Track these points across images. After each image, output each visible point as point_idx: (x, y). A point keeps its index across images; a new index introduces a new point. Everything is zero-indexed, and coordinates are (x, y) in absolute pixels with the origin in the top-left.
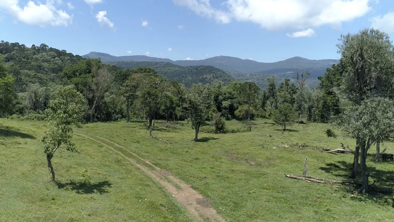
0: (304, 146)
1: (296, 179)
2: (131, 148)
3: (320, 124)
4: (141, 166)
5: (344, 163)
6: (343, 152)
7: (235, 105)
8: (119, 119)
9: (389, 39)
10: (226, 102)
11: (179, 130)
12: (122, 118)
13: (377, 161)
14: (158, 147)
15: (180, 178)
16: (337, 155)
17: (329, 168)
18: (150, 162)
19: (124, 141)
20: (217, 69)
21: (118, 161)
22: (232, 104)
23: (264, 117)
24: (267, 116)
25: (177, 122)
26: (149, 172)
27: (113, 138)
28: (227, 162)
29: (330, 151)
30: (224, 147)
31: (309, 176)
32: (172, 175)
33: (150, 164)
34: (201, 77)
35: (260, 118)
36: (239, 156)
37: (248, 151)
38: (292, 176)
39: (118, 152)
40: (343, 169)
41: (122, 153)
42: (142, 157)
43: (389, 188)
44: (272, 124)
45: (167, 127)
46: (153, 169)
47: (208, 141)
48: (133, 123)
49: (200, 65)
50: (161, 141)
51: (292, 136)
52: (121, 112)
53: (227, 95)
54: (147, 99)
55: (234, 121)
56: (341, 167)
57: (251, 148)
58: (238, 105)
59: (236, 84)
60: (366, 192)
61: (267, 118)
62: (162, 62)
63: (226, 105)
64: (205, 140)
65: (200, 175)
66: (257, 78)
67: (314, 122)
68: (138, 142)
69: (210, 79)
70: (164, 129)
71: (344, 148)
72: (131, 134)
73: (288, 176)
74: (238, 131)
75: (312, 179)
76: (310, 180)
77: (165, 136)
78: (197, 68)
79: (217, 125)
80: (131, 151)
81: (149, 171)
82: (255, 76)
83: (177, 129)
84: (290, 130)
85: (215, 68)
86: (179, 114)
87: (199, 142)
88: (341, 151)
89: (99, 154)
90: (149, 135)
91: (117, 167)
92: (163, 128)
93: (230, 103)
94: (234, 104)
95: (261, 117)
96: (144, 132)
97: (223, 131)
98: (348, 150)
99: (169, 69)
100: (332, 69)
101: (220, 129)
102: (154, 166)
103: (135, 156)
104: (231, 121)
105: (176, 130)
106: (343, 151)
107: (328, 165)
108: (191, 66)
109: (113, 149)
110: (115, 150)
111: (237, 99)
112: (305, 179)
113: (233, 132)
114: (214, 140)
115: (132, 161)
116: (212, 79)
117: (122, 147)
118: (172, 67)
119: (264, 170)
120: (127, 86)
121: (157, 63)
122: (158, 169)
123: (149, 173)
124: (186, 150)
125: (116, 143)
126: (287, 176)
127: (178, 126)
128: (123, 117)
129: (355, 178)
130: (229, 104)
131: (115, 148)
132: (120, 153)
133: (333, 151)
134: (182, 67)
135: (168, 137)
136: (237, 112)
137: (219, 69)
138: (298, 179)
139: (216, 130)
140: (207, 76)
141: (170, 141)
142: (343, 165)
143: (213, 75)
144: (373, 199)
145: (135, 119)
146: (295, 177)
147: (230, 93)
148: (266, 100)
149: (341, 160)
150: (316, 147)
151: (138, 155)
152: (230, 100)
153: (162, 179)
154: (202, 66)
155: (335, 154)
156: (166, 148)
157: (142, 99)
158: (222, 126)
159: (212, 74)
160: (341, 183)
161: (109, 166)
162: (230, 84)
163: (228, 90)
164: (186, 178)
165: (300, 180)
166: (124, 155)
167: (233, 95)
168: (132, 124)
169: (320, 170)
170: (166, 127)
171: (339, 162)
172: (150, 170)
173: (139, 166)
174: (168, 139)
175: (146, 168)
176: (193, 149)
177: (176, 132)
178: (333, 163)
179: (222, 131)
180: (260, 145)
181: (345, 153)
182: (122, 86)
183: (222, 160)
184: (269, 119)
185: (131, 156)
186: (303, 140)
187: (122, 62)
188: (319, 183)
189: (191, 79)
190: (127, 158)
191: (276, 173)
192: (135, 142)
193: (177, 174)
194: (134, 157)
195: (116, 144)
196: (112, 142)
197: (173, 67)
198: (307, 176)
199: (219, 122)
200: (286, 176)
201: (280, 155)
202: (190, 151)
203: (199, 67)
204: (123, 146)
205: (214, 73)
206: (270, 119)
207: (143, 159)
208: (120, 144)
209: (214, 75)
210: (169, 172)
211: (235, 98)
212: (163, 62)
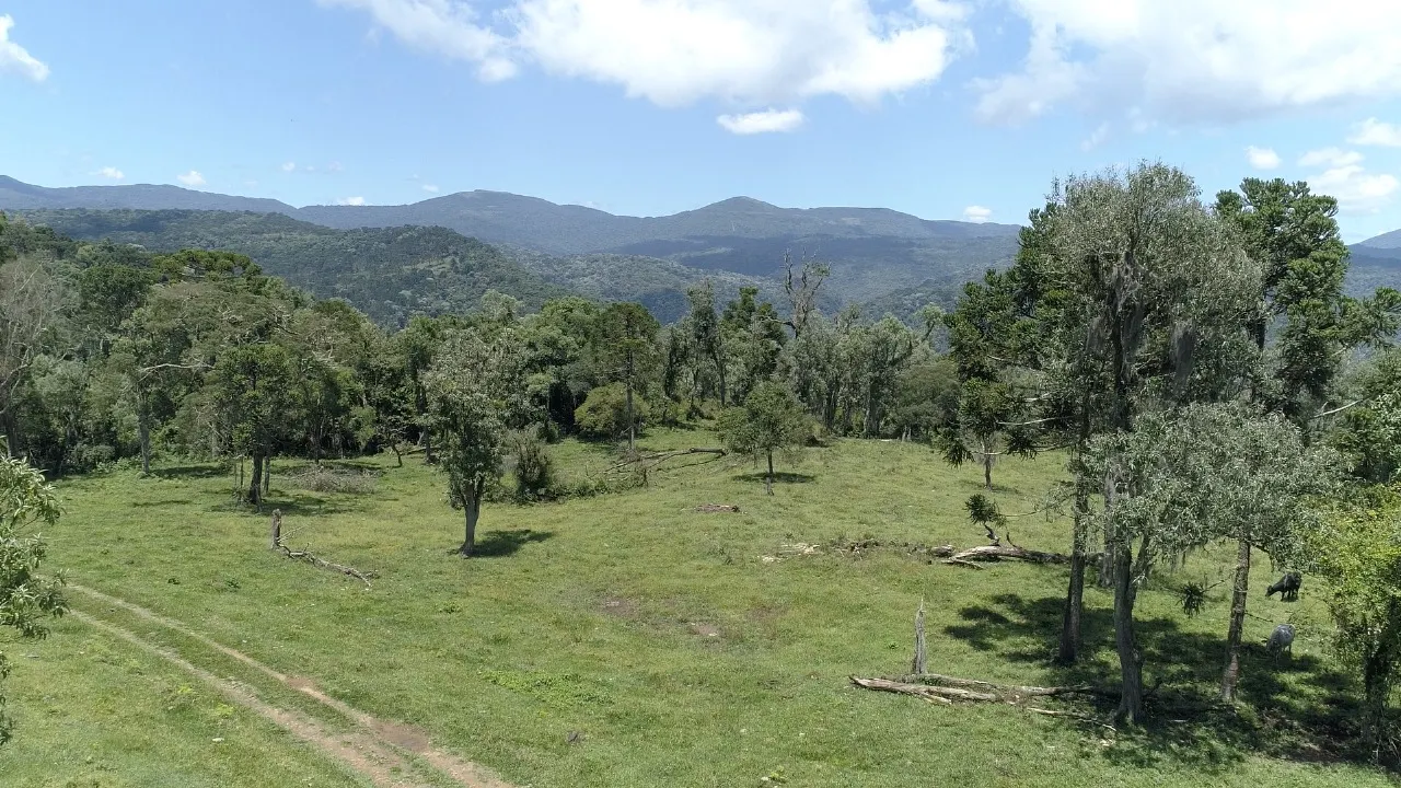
0: (865, 546)
1: (895, 692)
2: (214, 620)
3: (866, 442)
4: (287, 715)
5: (1013, 601)
6: (992, 557)
7: (574, 387)
8: (101, 465)
9: (1199, 198)
10: (540, 376)
11: (370, 500)
12: (114, 458)
13: (1108, 582)
14: (327, 600)
15: (476, 758)
16: (979, 568)
17: (977, 628)
18: (319, 688)
19: (172, 585)
20: (465, 240)
21: (182, 708)
22: (563, 384)
23: (672, 423)
24: (682, 419)
25: (353, 461)
26: (330, 741)
27: (119, 576)
28: (616, 639)
29: (954, 558)
30: (585, 569)
31: (936, 676)
32: (436, 744)
33: (318, 695)
34: (407, 269)
35: (658, 427)
36: (651, 605)
37: (678, 582)
38: (878, 682)
39: (161, 652)
40: (1019, 629)
41: (183, 655)
42: (279, 663)
43: (1185, 689)
44: (713, 451)
45: (319, 488)
46: (345, 723)
47: (516, 550)
48: (173, 482)
49: (402, 224)
50: (330, 568)
51: (799, 498)
52: (106, 431)
53: (543, 351)
54: (242, 389)
55: (571, 444)
56: (1009, 618)
57: (685, 568)
58: (586, 385)
59: (571, 310)
60: (1136, 721)
61: (683, 427)
62: (247, 212)
63: (539, 387)
64: (503, 545)
65: (550, 729)
66: (612, 272)
67: (845, 435)
68: (234, 586)
69: (443, 275)
70: (310, 500)
71: (997, 545)
72: (186, 543)
73: (863, 682)
74: (602, 488)
75: (951, 690)
76: (946, 696)
77: (335, 541)
78: (390, 236)
79: (525, 471)
80: (220, 641)
81: (330, 735)
82: (605, 262)
83: (363, 493)
84: (790, 478)
85: (460, 237)
86: (366, 434)
87: (484, 560)
88: (989, 555)
89: (83, 685)
90: (269, 542)
91: (182, 744)
92: (306, 492)
93: (554, 381)
94: (570, 384)
95: (663, 423)
96: (242, 530)
97: (547, 491)
98: (1008, 548)
99: (280, 238)
100: (986, 286)
101: (537, 485)
102: (341, 706)
103: (243, 665)
104: (561, 444)
105: (362, 502)
106: (994, 554)
107: (969, 613)
108: (366, 230)
109: (128, 636)
110: (142, 644)
111: (577, 365)
112: (931, 692)
113: (584, 492)
114: (536, 544)
115: (234, 689)
116: (449, 275)
117: (172, 624)
118: (289, 231)
119: (768, 662)
120: (140, 330)
121: (225, 218)
122: (365, 719)
123: (330, 745)
124: (441, 600)
125: (140, 603)
126: (861, 682)
127: (366, 481)
128: (120, 452)
129: (1076, 663)
130: (552, 385)
131: (142, 633)
132: (167, 654)
133: (962, 554)
134: (333, 233)
135: (350, 543)
136: (581, 413)
137: (473, 239)
138: (902, 693)
139: (521, 490)
140: (431, 266)
141: (365, 567)
142: (1013, 610)
143: (454, 262)
144: (1170, 748)
145: (174, 462)
146: (888, 684)
147: (552, 343)
148: (677, 361)
149: (998, 589)
150: (906, 545)
151: (254, 656)
152: (552, 368)
153: (397, 770)
154: (409, 228)
155: (972, 567)
156: (362, 603)
157: (218, 391)
158: (542, 474)
159: (448, 259)
160: (1050, 695)
161: (145, 748)
162: (549, 309)
163: (544, 331)
164: (498, 754)
165: (911, 694)
166: (193, 663)
167: (563, 351)
168: (169, 488)
169: (948, 637)
170: (317, 490)
171: (999, 600)
172: (329, 728)
173: (273, 713)
174: (355, 554)
175: (312, 720)
176: (468, 594)
177: (363, 510)
178: (979, 603)
179: (542, 491)
180: (712, 553)
181: (999, 560)
182: (114, 331)
183: (596, 633)
184: (692, 428)
185: (225, 667)
186: (842, 515)
187: (76, 213)
188: (977, 700)
189: (368, 278)
190: (209, 678)
191: (814, 674)
192: (220, 590)
193: (458, 737)
194: (241, 672)
195: (138, 610)
196: (119, 602)
197: (295, 229)
198: (928, 675)
199: (529, 460)
200: (856, 683)
201: (795, 588)
202: (460, 602)
203: (398, 232)
204: (174, 616)
205: (455, 253)
206: (693, 430)
207: (282, 677)
208: (157, 610)
209: (457, 260)
210: (414, 731)
211: (573, 360)
212: (252, 214)
